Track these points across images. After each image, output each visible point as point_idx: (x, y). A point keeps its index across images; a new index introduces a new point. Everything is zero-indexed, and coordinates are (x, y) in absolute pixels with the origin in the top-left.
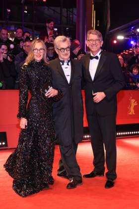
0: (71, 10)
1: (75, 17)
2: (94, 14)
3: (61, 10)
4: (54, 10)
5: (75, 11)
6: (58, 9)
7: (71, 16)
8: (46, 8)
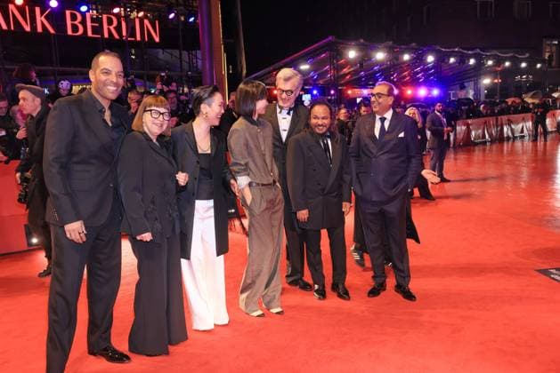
0: (194, 52)
1: (200, 63)
2: (224, 56)
3: (181, 54)
4: (171, 54)
5: (199, 53)
6: (176, 52)
7: (194, 61)
8: (161, 51)
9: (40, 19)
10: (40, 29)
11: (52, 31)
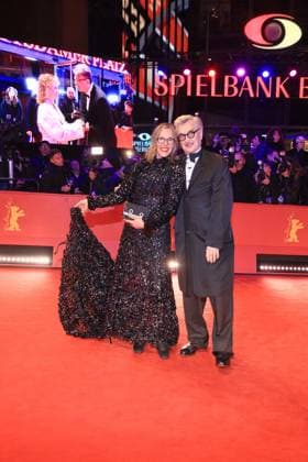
9: (279, 86)
10: (278, 95)
11: (287, 96)
